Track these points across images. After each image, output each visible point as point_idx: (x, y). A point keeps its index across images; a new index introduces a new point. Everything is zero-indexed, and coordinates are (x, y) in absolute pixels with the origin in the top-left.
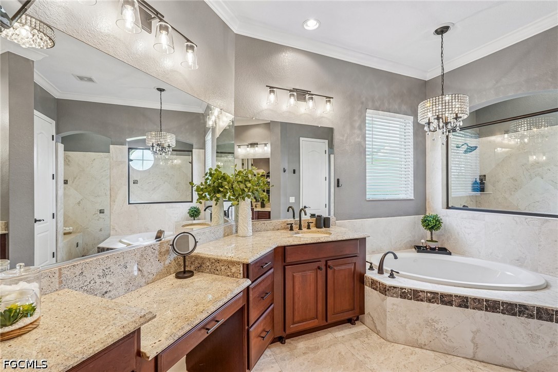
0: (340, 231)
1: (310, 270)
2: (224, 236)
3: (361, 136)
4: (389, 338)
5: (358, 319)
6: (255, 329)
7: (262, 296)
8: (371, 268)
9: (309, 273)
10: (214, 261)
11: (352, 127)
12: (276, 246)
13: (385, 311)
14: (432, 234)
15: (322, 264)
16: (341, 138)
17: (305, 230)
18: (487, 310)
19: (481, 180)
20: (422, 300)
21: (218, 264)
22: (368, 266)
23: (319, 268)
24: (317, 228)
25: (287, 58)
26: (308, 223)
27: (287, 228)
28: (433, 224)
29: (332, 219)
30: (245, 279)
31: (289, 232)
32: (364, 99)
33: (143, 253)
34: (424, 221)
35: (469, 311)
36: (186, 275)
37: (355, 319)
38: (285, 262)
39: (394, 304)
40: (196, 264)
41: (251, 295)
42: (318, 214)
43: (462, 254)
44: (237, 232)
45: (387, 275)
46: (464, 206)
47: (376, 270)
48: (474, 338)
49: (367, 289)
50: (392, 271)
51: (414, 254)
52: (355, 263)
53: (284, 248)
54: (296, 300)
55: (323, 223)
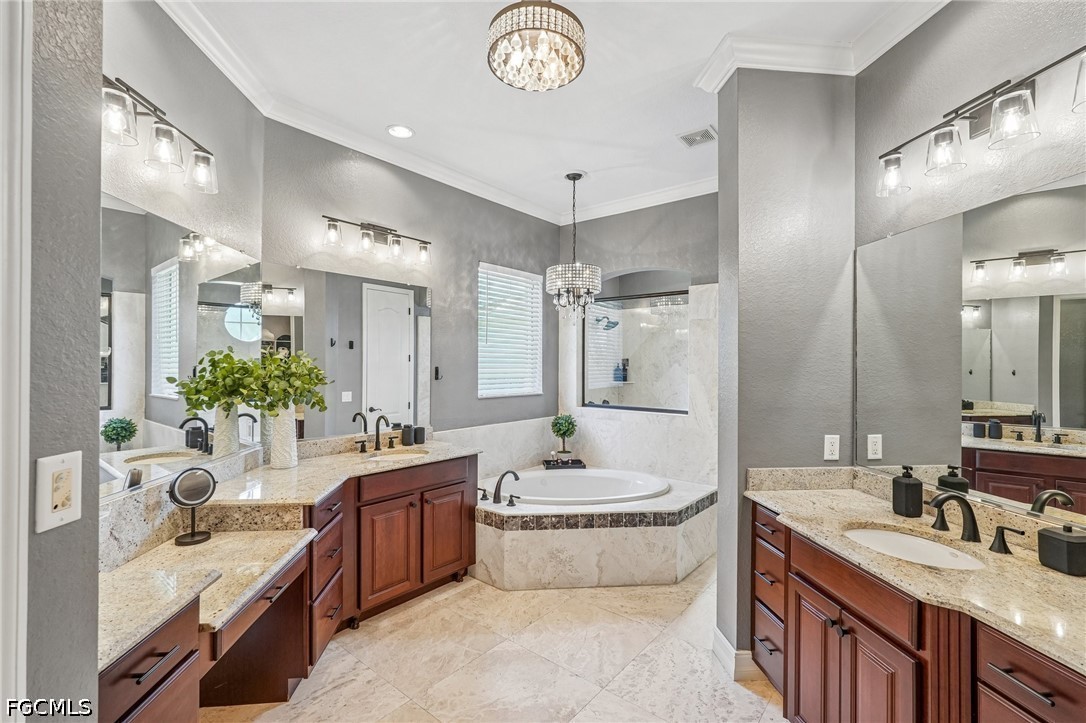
0: (440, 447)
1: (398, 509)
2: (246, 471)
3: (470, 302)
4: (508, 586)
5: (465, 574)
6: (320, 603)
7: (329, 554)
8: (485, 497)
9: (396, 513)
10: (249, 509)
11: (459, 288)
12: (348, 477)
13: (502, 551)
14: (564, 442)
15: (415, 498)
16: (442, 304)
17: (385, 449)
18: (611, 526)
19: (624, 365)
20: (546, 528)
21: (257, 514)
22: (480, 494)
23: (411, 504)
24: (404, 444)
25: (355, 169)
26: (391, 438)
27: (356, 449)
28: (565, 428)
29: (428, 430)
30: (307, 530)
31: (360, 454)
32: (476, 247)
33: (122, 510)
34: (555, 425)
35: (595, 530)
36: (197, 538)
37: (462, 572)
38: (359, 501)
39: (513, 540)
40: (212, 519)
41: (315, 553)
42: (407, 424)
43: (598, 466)
44: (267, 461)
45: (504, 503)
46: (604, 402)
47: (491, 499)
48: (599, 561)
49: (480, 526)
50: (511, 496)
51: (542, 473)
52: (463, 492)
53: (358, 480)
54: (377, 556)
55: (413, 436)
